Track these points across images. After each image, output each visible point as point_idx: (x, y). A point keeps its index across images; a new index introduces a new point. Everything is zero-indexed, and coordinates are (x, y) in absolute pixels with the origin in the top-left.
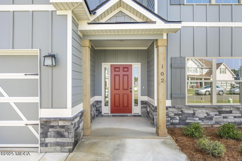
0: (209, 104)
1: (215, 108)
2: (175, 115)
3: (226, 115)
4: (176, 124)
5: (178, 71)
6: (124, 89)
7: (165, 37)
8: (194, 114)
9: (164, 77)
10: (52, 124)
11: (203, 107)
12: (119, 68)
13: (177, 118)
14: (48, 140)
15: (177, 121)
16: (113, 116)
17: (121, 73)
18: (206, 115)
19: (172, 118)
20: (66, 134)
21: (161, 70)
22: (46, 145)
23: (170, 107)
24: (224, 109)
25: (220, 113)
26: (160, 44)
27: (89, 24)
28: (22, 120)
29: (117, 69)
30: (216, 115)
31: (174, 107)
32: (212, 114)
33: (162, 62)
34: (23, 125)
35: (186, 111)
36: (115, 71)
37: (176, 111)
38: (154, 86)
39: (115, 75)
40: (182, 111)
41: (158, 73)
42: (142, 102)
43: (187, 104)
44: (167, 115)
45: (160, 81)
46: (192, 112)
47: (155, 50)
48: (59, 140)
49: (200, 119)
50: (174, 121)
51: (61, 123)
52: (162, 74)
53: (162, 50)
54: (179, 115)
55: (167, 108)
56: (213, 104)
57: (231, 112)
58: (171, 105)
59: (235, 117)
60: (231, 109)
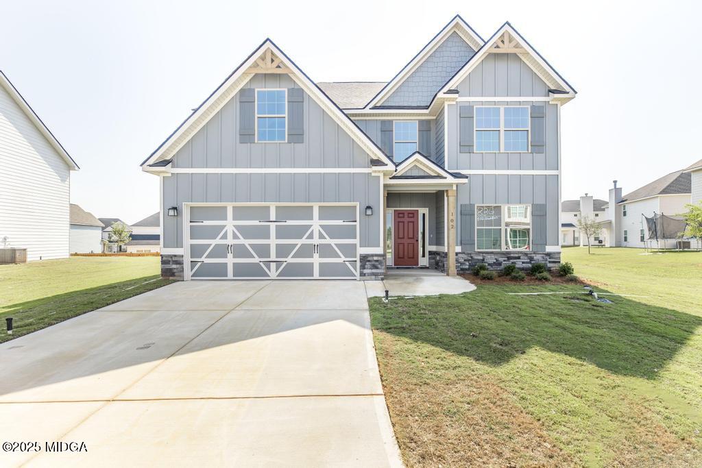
0: (499, 250)
1: (504, 254)
2: (465, 260)
3: (515, 260)
4: (466, 269)
5: (468, 217)
6: (409, 238)
7: (455, 188)
8: (483, 260)
9: (454, 224)
10: (369, 259)
11: (492, 253)
12: (403, 214)
13: (468, 264)
14: (365, 271)
15: (467, 267)
16: (397, 268)
17: (406, 219)
18: (495, 261)
19: (462, 264)
20: (379, 266)
21: (451, 217)
22: (365, 275)
23: (460, 253)
24: (512, 255)
25: (509, 258)
26: (450, 194)
27: (390, 178)
28: (340, 257)
29: (401, 215)
30: (504, 261)
31: (464, 253)
32: (501, 259)
33: (452, 210)
34: (342, 261)
35: (476, 257)
36: (399, 217)
37: (465, 257)
38: (444, 233)
39: (399, 222)
40: (472, 257)
41: (448, 220)
42: (429, 252)
43: (476, 250)
44: (457, 261)
45: (450, 227)
46: (481, 258)
47: (446, 198)
48: (374, 271)
49: (489, 264)
50: (464, 267)
51: (375, 258)
52: (452, 221)
53: (452, 199)
54: (468, 260)
55: (457, 254)
56: (503, 250)
57: (519, 258)
58: (460, 251)
59: (523, 263)
60: (520, 255)
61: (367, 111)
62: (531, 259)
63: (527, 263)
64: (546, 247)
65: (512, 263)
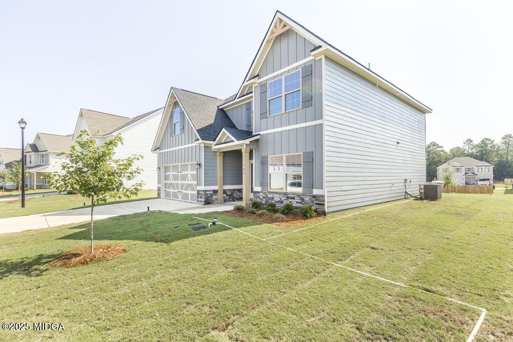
0: (282, 191)
1: (285, 194)
2: (263, 197)
3: (292, 200)
5: (264, 166)
7: (245, 147)
8: (273, 198)
11: (278, 193)
13: (264, 200)
15: (264, 202)
18: (279, 199)
21: (243, 167)
22: (198, 201)
23: (260, 192)
24: (290, 196)
25: (288, 198)
27: (214, 145)
30: (285, 200)
31: (262, 192)
32: (283, 199)
35: (269, 196)
37: (263, 195)
40: (266, 195)
43: (269, 190)
45: (243, 173)
46: (272, 196)
49: (276, 202)
53: (244, 155)
54: (265, 198)
56: (284, 191)
57: (294, 198)
58: (260, 190)
59: (297, 202)
60: (294, 196)
61: (237, 100)
62: (302, 199)
63: (299, 203)
64: (314, 190)
65: (290, 202)
